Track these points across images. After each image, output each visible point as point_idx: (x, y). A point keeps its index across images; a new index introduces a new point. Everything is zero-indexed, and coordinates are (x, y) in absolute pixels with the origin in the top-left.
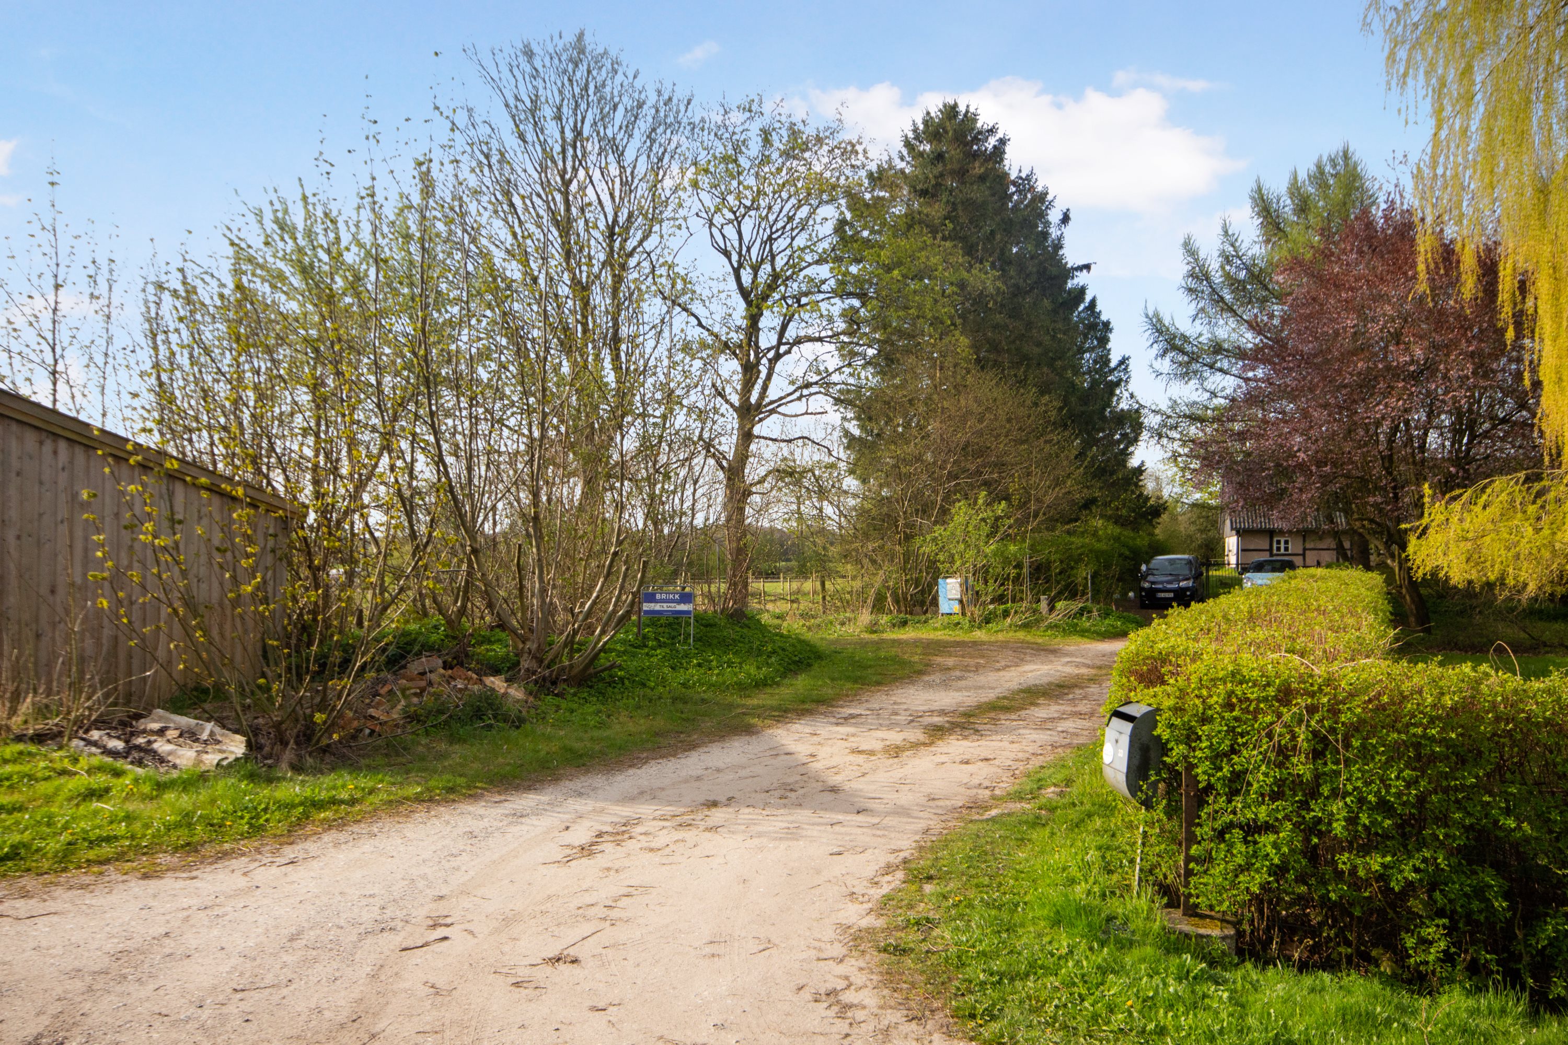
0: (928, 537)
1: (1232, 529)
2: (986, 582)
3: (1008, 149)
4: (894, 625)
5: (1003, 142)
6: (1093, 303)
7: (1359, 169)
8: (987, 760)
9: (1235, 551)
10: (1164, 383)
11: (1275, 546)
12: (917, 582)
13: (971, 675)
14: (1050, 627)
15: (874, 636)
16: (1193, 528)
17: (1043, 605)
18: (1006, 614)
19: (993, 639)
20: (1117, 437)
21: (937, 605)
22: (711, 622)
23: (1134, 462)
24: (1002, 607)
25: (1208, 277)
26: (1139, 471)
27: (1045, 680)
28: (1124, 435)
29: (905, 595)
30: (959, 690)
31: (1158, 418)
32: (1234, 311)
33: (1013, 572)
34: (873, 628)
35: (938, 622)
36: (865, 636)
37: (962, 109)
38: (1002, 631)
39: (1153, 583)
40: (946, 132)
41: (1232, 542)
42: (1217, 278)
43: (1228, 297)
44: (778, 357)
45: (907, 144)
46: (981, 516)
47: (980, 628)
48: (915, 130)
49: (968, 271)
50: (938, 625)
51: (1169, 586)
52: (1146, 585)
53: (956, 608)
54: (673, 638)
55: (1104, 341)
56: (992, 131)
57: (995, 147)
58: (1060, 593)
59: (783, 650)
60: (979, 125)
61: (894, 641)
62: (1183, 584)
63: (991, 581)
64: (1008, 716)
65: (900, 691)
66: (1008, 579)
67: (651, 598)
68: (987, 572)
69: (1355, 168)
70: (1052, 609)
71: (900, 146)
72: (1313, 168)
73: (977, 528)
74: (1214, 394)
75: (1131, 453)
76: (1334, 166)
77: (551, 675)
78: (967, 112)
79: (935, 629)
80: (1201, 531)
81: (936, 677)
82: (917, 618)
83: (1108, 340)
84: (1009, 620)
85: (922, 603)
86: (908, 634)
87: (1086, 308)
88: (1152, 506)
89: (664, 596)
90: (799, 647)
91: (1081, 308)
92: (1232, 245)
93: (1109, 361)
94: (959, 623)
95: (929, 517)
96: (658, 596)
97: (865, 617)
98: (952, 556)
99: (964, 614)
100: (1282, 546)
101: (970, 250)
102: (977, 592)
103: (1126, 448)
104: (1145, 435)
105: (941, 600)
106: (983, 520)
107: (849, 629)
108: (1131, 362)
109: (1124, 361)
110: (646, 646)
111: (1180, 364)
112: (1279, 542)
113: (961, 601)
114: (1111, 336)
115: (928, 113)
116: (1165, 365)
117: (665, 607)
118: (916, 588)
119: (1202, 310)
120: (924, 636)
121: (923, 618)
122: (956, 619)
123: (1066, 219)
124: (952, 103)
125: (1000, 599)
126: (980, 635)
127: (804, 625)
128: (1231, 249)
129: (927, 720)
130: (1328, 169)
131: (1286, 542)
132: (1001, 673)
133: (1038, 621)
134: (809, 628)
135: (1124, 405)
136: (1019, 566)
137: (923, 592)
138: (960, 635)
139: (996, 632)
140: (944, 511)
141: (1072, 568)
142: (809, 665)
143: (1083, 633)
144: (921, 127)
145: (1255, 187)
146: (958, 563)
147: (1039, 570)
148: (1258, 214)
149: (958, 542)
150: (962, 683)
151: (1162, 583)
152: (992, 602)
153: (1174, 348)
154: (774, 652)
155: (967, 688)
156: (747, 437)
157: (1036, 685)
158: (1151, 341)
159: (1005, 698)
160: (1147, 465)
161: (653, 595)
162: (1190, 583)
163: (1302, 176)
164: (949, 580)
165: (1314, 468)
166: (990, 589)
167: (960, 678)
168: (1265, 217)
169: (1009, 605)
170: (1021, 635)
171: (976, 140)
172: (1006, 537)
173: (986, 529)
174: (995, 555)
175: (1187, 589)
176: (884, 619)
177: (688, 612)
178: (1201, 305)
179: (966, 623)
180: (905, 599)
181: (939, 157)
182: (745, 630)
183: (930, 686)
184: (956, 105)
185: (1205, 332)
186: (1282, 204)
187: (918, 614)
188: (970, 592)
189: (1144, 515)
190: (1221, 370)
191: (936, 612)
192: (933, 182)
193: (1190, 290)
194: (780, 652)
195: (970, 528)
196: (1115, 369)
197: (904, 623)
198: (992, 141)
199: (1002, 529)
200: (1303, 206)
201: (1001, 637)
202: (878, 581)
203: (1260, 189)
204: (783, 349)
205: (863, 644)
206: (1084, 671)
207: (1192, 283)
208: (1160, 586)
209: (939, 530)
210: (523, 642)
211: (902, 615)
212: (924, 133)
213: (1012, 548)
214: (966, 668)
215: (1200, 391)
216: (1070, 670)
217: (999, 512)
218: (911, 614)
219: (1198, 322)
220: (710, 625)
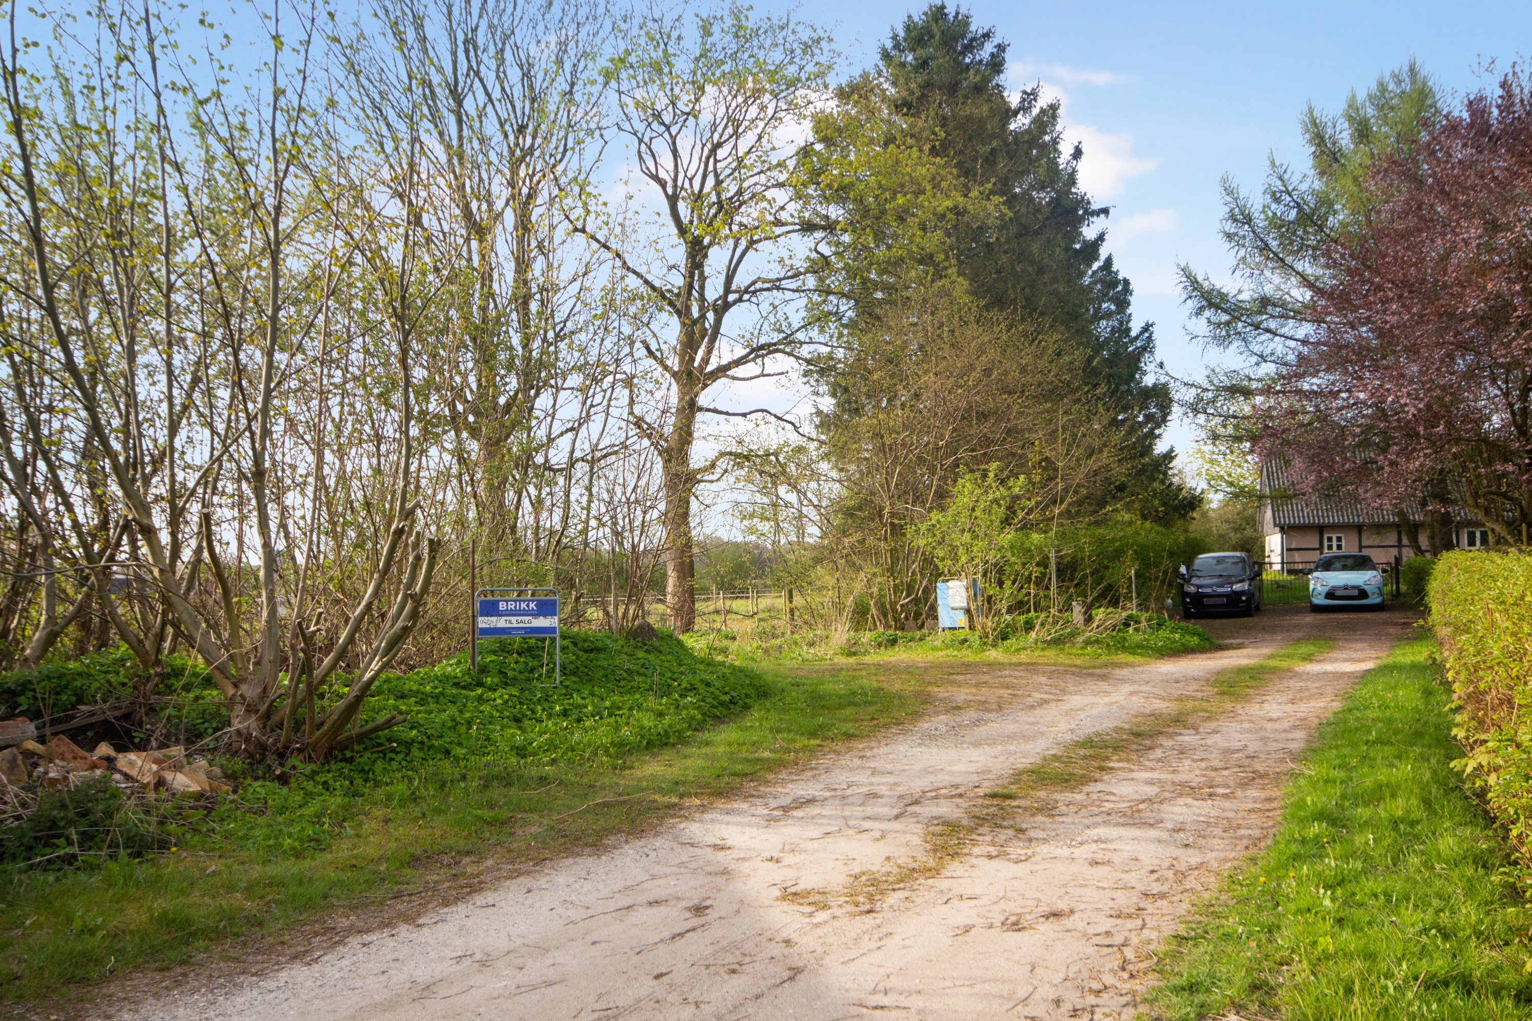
0: (923, 528)
1: (1275, 525)
2: (1001, 584)
3: (1008, 55)
4: (880, 645)
5: (1001, 48)
6: (1109, 261)
7: (1430, 83)
8: (1056, 915)
9: (1279, 551)
10: (1201, 348)
11: (1326, 544)
12: (910, 589)
13: (993, 716)
14: (1088, 642)
15: (852, 660)
16: (1225, 526)
17: (1077, 613)
18: (1029, 626)
19: (1014, 660)
20: (1141, 419)
21: (936, 618)
22: (599, 644)
23: (1160, 448)
24: (1022, 618)
25: (1248, 220)
26: (1169, 456)
27: (1108, 725)
28: (1149, 418)
29: (893, 604)
30: (976, 744)
31: (1193, 392)
32: (1282, 260)
33: (1036, 572)
34: (851, 650)
35: (937, 639)
36: (842, 660)
37: (951, 10)
38: (1025, 649)
39: (1199, 587)
40: (932, 36)
41: (1274, 543)
42: (1260, 222)
43: (1274, 244)
44: (727, 306)
45: (886, 56)
46: (991, 497)
47: (994, 646)
48: (895, 37)
49: (966, 196)
50: (938, 643)
51: (1220, 590)
52: (1192, 589)
53: (961, 620)
54: (532, 671)
55: (1122, 303)
56: (987, 36)
57: (992, 55)
58: (1096, 599)
59: (708, 684)
60: (973, 28)
61: (878, 666)
62: (1237, 587)
63: (1008, 583)
64: (1068, 796)
65: (884, 750)
66: (1029, 580)
67: (491, 609)
68: (1001, 571)
69: (1424, 84)
70: (1089, 619)
71: (876, 58)
72: (1374, 87)
73: (988, 511)
74: (1263, 358)
75: (1159, 436)
76: (1399, 82)
77: (276, 741)
78: (957, 13)
79: (935, 649)
80: (1236, 530)
81: (939, 722)
82: (909, 635)
83: (1129, 304)
84: (1033, 634)
85: (918, 615)
86: (899, 655)
87: (1101, 268)
88: (1185, 498)
89: (511, 605)
90: (732, 680)
91: (1096, 266)
92: (1281, 178)
93: (1129, 330)
94: (966, 640)
95: (923, 503)
96: (502, 606)
97: (841, 634)
98: (954, 549)
99: (972, 628)
100: (1335, 543)
101: (966, 172)
102: (990, 597)
103: (1153, 429)
104: (1176, 411)
105: (942, 612)
106: (996, 501)
107: (820, 650)
108: (1155, 329)
109: (1147, 328)
110: (480, 684)
111: (1219, 325)
112: (1330, 539)
113: (968, 611)
114: (1132, 299)
115: (910, 17)
116: (1201, 326)
117: (516, 622)
118: (908, 596)
119: (1244, 259)
120: (919, 659)
121: (918, 634)
122: (962, 635)
123: (1078, 153)
124: (939, 3)
125: (1018, 606)
126: (993, 654)
127: (759, 647)
128: (1279, 183)
129: (929, 810)
130: (1392, 86)
131: (1339, 539)
132: (1038, 712)
133: (1072, 635)
134: (766, 651)
135: (1149, 380)
136: (1044, 563)
137: (916, 601)
138: (967, 655)
139: (1018, 650)
140: (942, 495)
141: (1107, 568)
142: (747, 707)
143: (1134, 649)
144: (902, 34)
145: (1305, 109)
146: (964, 559)
147: (1067, 570)
148: (1310, 141)
149: (963, 531)
150: (982, 730)
151: (1210, 586)
152: (1010, 611)
153: (1211, 305)
154: (693, 688)
155: (990, 741)
156: (690, 408)
157: (1098, 734)
158: (1185, 296)
159: (1056, 758)
160: (1177, 450)
161: (495, 604)
162: (1245, 586)
163: (1361, 96)
164: (950, 584)
165: (1421, 429)
166: (1007, 593)
167: (977, 723)
168: (1318, 145)
169: (1032, 614)
170: (1051, 654)
171: (969, 48)
172: (1026, 527)
173: (1000, 512)
174: (1012, 547)
175: (1242, 593)
176: (867, 637)
177: (552, 630)
178: (1242, 253)
179: (975, 638)
180: (894, 610)
181: (923, 64)
182: (651, 657)
183: (931, 737)
184: (943, 7)
185: (1246, 287)
186: (1338, 129)
187: (911, 630)
188: (980, 598)
189: (1176, 509)
190: (1268, 330)
191: (934, 628)
192: (918, 94)
193: (1229, 236)
194: (702, 689)
195: (978, 513)
196: (1137, 338)
197: (893, 642)
198: (989, 48)
199: (1021, 515)
200: (1363, 132)
201: (1024, 657)
202: (858, 587)
203: (1311, 110)
204: (732, 297)
205: (835, 672)
206: (1159, 705)
207: (1230, 227)
208: (1209, 590)
209: (935, 516)
210: (236, 686)
211: (891, 632)
212: (905, 40)
213: (1036, 537)
214: (983, 706)
215: (1247, 353)
216: (1138, 704)
217: (1016, 490)
218: (903, 629)
219: (1238, 273)
220: (598, 650)
